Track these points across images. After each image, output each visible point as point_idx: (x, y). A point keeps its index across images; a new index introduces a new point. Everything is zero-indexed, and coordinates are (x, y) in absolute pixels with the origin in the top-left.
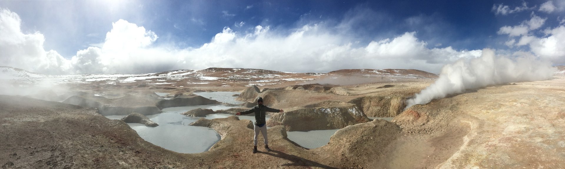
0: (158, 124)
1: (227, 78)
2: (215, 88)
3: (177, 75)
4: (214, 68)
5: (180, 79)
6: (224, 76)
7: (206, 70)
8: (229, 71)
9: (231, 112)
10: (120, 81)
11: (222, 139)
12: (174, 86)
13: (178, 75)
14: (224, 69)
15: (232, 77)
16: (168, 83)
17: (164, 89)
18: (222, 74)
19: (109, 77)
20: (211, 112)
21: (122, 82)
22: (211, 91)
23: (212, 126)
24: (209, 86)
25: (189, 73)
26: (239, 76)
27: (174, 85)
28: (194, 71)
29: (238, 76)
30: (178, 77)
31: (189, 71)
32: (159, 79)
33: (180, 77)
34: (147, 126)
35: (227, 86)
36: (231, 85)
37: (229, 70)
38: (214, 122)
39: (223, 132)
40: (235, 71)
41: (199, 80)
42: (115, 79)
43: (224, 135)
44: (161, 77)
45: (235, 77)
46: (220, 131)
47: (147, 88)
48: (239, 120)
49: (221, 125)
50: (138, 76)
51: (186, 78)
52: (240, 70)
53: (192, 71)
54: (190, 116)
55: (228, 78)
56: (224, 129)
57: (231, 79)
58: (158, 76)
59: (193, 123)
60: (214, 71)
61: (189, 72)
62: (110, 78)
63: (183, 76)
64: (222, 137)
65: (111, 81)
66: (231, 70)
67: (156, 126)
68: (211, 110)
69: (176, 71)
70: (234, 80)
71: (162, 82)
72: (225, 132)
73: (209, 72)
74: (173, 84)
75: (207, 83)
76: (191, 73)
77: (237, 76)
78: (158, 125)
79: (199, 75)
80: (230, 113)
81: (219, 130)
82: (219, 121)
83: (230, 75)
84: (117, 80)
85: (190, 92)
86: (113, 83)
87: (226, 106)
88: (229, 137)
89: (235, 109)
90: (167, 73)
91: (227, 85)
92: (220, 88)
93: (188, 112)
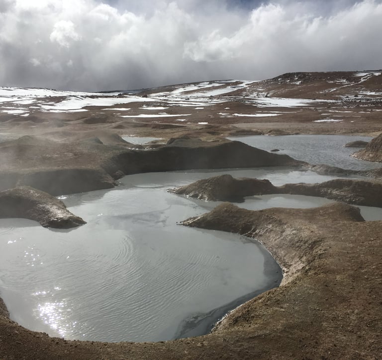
0: (84, 220)
1: (334, 101)
2: (295, 125)
3: (195, 95)
4: (298, 74)
5: (202, 104)
6: (325, 96)
7: (275, 79)
8: (344, 81)
9: (335, 192)
10: (44, 107)
11: (284, 283)
12: (183, 122)
13: (200, 94)
14: (328, 74)
15: (352, 97)
16: (171, 114)
17: (153, 128)
18: (320, 89)
19: (13, 96)
20: (267, 189)
21: (48, 110)
22: (279, 132)
23: (257, 231)
24: (278, 122)
25: (229, 90)
26: (373, 93)
27: (183, 120)
28: (242, 83)
29: (369, 93)
30: (198, 100)
31: (228, 84)
32: (148, 104)
33: (202, 100)
34: (45, 227)
35: (332, 120)
36: (346, 118)
37: (344, 78)
38: (266, 220)
39: (293, 258)
40: (362, 80)
41: (253, 108)
42: (30, 102)
43: (293, 269)
44: (153, 100)
45: (360, 97)
46: (282, 253)
47: (110, 124)
48: (360, 219)
49: (289, 232)
50: (92, 97)
51: (220, 101)
52: (377, 74)
53: (237, 83)
54: (195, 196)
55: (336, 99)
56: (295, 245)
57: (349, 103)
58: (146, 96)
59: (197, 217)
60: (298, 83)
61: (229, 87)
62: (15, 99)
63: (211, 98)
64: (285, 275)
65: (17, 106)
66: (349, 76)
67: (75, 226)
68: (267, 183)
69: (195, 84)
70: (357, 105)
71: (157, 112)
72: (301, 258)
73: (285, 85)
74: (182, 118)
75: (276, 115)
76: (235, 89)
77: (366, 95)
78: (84, 223)
79: (255, 94)
80: (331, 193)
81: (280, 247)
82: (282, 216)
83: (347, 91)
84: (34, 104)
85: (219, 134)
86: (22, 112)
87: (319, 173)
88: (306, 284)
89: (350, 182)
90: (171, 90)
91: (331, 118)
92: (308, 125)
93: (190, 186)
